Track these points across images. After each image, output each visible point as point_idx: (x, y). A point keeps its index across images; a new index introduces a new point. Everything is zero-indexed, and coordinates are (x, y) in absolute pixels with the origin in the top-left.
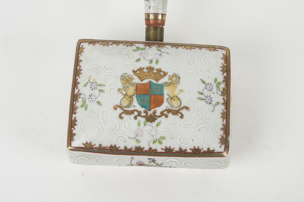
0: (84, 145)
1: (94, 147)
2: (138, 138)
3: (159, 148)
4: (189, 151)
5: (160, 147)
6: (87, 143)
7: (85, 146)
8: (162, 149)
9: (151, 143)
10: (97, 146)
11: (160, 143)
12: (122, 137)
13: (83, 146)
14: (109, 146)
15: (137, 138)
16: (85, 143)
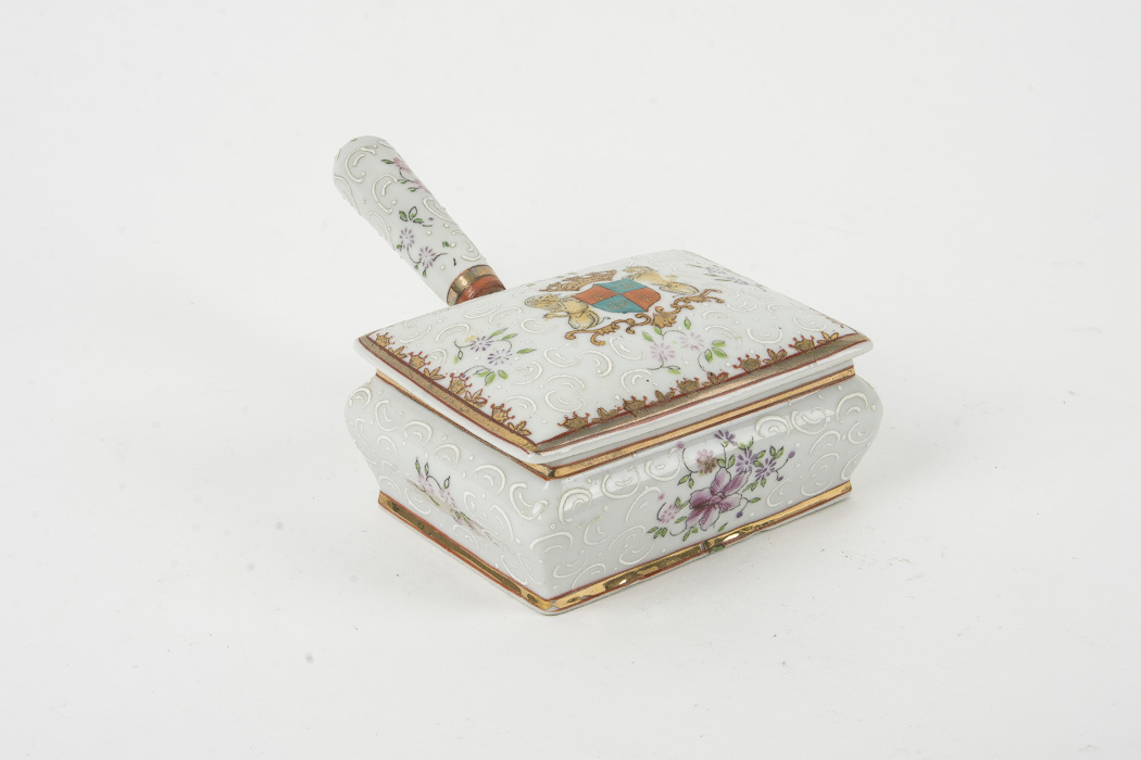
0: (564, 425)
1: (590, 421)
2: (670, 362)
3: (726, 365)
4: (791, 352)
5: (728, 364)
6: (567, 419)
7: (567, 427)
8: (735, 367)
9: (704, 362)
10: (594, 415)
11: (722, 355)
12: (634, 374)
13: (564, 430)
14: (621, 404)
15: (666, 364)
16: (562, 421)
